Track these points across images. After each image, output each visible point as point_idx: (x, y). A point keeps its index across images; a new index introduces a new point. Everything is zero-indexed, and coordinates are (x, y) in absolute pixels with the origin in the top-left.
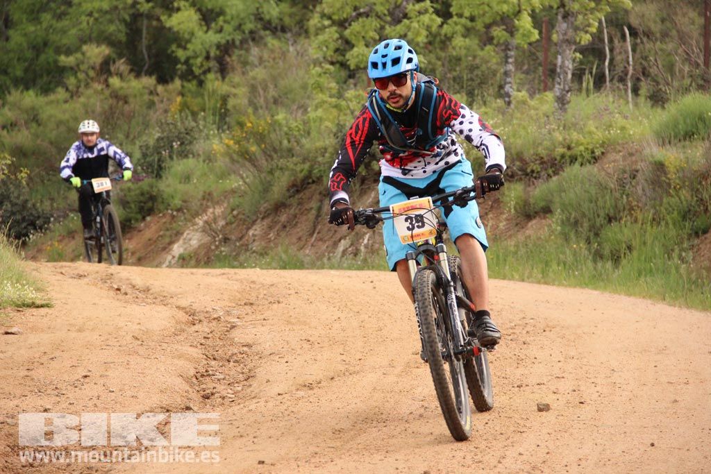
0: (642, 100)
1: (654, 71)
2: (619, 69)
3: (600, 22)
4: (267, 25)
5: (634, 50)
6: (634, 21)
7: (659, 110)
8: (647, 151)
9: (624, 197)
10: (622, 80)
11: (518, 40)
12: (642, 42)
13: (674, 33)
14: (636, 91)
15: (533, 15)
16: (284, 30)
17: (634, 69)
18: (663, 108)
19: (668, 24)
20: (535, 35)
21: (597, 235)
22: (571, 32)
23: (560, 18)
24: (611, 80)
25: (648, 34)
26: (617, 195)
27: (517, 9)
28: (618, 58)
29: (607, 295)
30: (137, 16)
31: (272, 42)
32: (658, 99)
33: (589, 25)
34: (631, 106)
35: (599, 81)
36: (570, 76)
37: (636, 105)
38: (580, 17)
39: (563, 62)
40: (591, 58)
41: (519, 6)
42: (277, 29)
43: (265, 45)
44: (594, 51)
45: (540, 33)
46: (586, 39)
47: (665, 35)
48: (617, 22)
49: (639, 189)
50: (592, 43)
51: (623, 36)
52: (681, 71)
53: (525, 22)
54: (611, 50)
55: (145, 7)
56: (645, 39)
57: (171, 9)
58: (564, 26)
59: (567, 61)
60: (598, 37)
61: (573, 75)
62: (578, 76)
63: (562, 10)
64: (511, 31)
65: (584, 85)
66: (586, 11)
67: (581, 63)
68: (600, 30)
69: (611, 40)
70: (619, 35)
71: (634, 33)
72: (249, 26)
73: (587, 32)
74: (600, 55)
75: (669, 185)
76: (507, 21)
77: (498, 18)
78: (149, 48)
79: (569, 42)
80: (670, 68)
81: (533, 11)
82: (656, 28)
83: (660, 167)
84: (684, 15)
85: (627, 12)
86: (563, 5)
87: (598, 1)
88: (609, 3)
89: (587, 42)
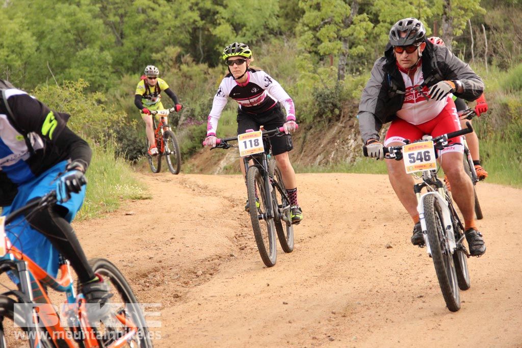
0: (493, 67)
1: (500, 50)
2: (480, 50)
3: (468, 22)
4: (272, 32)
5: (488, 38)
6: (488, 22)
7: (504, 73)
8: (497, 98)
9: (485, 125)
10: (482, 56)
12: (493, 33)
13: (512, 27)
14: (490, 62)
15: (428, 20)
16: (281, 34)
17: (489, 50)
18: (506, 71)
19: (508, 22)
20: (429, 32)
22: (450, 29)
23: (443, 20)
24: (475, 56)
25: (496, 29)
26: (481, 124)
28: (479, 43)
30: (196, 29)
31: (274, 41)
32: (503, 66)
33: (461, 24)
34: (487, 71)
35: (468, 57)
37: (490, 70)
38: (456, 20)
40: (463, 44)
41: (419, 14)
42: (278, 33)
43: (271, 43)
44: (464, 39)
45: (432, 30)
46: (459, 33)
47: (506, 29)
48: (478, 22)
49: (493, 120)
50: (463, 35)
51: (482, 30)
52: (516, 50)
54: (475, 39)
55: (201, 23)
56: (495, 32)
57: (215, 24)
58: (446, 25)
60: (467, 32)
63: (444, 16)
66: (459, 16)
67: (457, 47)
68: (468, 27)
69: (474, 33)
70: (479, 29)
71: (488, 28)
72: (261, 32)
73: (460, 29)
74: (468, 41)
75: (511, 117)
78: (203, 47)
79: (449, 35)
80: (510, 48)
81: (428, 17)
82: (501, 25)
83: (506, 106)
84: (517, 17)
85: (483, 16)
86: (445, 13)
87: (466, 10)
88: (472, 11)
89: (460, 35)
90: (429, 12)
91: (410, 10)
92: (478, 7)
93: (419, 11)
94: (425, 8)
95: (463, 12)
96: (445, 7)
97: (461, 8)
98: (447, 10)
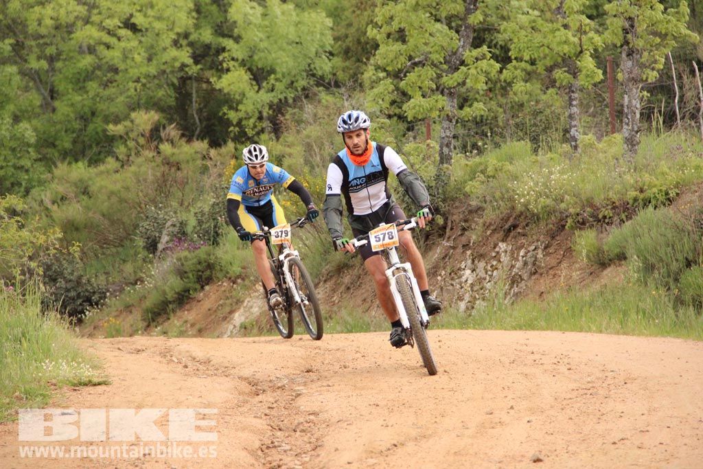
2: (691, 106)
3: (667, 58)
4: (321, 82)
10: (693, 117)
11: (582, 81)
15: (596, 55)
16: (337, 85)
20: (600, 75)
21: (676, 280)
22: (636, 71)
23: (624, 55)
24: (683, 118)
26: (696, 237)
27: (579, 49)
28: (689, 94)
29: (690, 343)
30: (185, 80)
31: (325, 97)
33: (656, 62)
35: (670, 120)
36: (638, 116)
38: (646, 54)
39: (630, 101)
40: (660, 96)
41: (581, 46)
42: (332, 84)
43: (320, 102)
44: (662, 88)
45: (605, 73)
46: (652, 76)
48: (686, 57)
50: (660, 80)
51: (693, 72)
53: (588, 63)
54: (681, 88)
55: (194, 70)
57: (221, 70)
58: (630, 63)
59: (634, 100)
60: (665, 74)
61: (641, 114)
62: (647, 115)
63: (626, 47)
64: (574, 73)
65: (654, 123)
66: (651, 48)
67: (649, 101)
68: (667, 66)
69: (680, 77)
70: (688, 70)
72: (302, 83)
73: (653, 69)
74: (669, 92)
76: (569, 63)
77: (560, 60)
78: (200, 111)
79: (634, 80)
81: (596, 50)
85: (695, 46)
86: (627, 43)
87: (663, 36)
88: (675, 38)
89: (654, 80)
90: (598, 40)
91: (564, 39)
92: (685, 31)
93: (580, 39)
94: (592, 34)
95: (658, 40)
96: (626, 31)
97: (655, 34)
98: (629, 36)
